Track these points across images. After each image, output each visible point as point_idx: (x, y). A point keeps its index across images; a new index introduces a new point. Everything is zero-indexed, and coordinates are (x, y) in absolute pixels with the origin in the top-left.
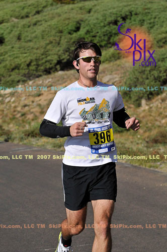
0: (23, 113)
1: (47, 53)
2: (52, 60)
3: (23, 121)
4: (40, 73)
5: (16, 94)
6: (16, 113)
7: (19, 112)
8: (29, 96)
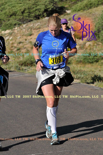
0: (18, 48)
1: (37, 3)
2: (41, 9)
4: (31, 19)
5: (13, 34)
7: (15, 47)
8: (23, 35)
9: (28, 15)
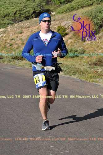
0: (11, 44)
1: (27, 6)
2: (30, 11)
3: (11, 49)
4: (22, 19)
5: (6, 32)
6: (6, 44)
7: (8, 43)
8: (14, 33)
9: (19, 16)
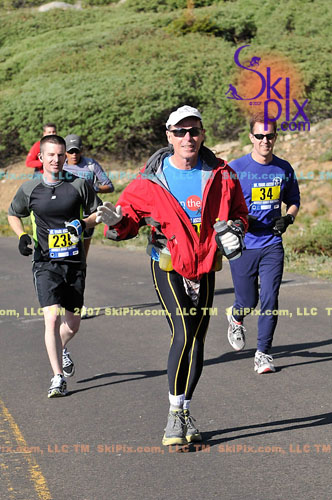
8: (307, 160)
9: (324, 97)
